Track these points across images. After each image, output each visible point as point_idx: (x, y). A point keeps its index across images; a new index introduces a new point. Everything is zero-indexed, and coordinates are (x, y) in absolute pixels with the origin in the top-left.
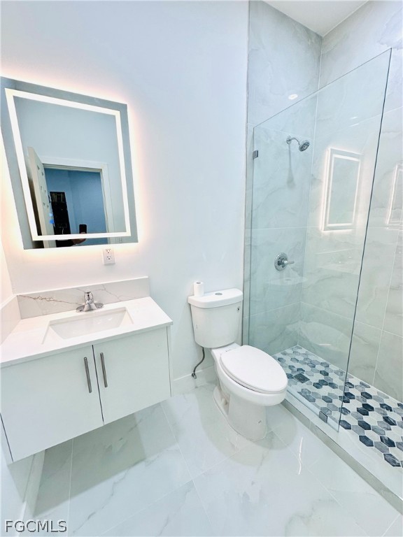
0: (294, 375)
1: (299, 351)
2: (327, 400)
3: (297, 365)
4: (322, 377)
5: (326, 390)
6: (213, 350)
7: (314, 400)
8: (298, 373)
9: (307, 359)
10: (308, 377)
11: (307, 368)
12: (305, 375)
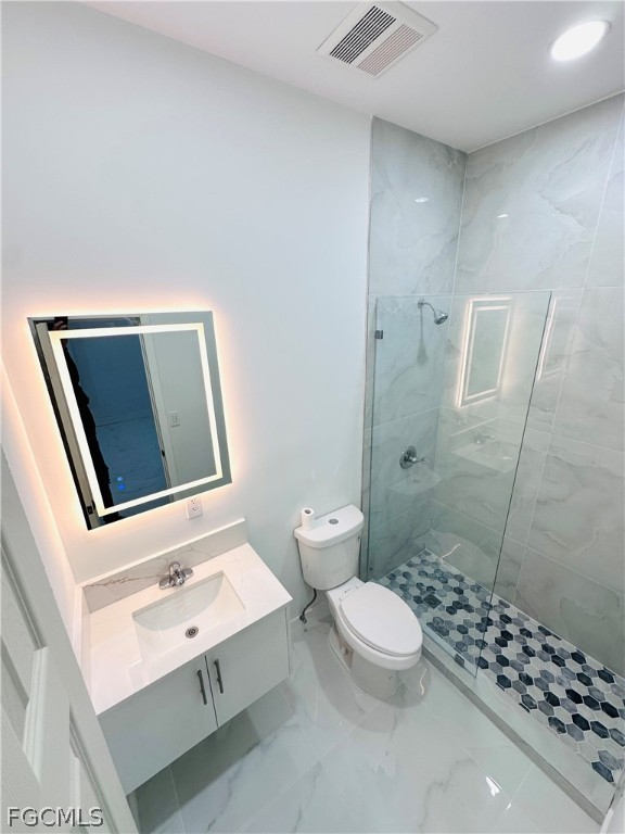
0: (423, 597)
1: (427, 558)
2: (463, 630)
3: (427, 582)
4: (456, 597)
5: (461, 616)
6: (329, 593)
7: (447, 633)
8: (428, 593)
9: (437, 571)
10: (440, 599)
11: (438, 585)
12: (436, 595)
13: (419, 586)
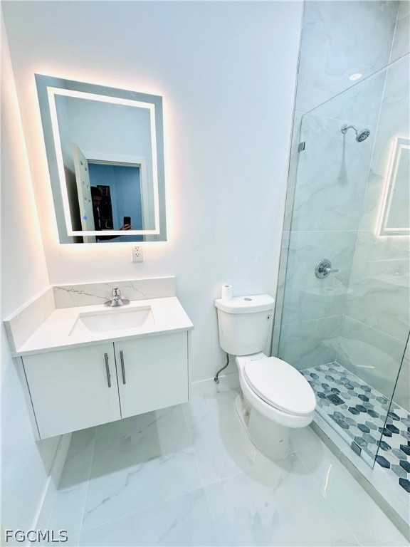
0: (327, 395)
2: (364, 429)
4: (361, 402)
5: (363, 418)
6: (238, 358)
7: (348, 427)
8: (332, 393)
9: (344, 379)
10: (344, 400)
11: (343, 389)
12: (340, 396)
13: (324, 386)
